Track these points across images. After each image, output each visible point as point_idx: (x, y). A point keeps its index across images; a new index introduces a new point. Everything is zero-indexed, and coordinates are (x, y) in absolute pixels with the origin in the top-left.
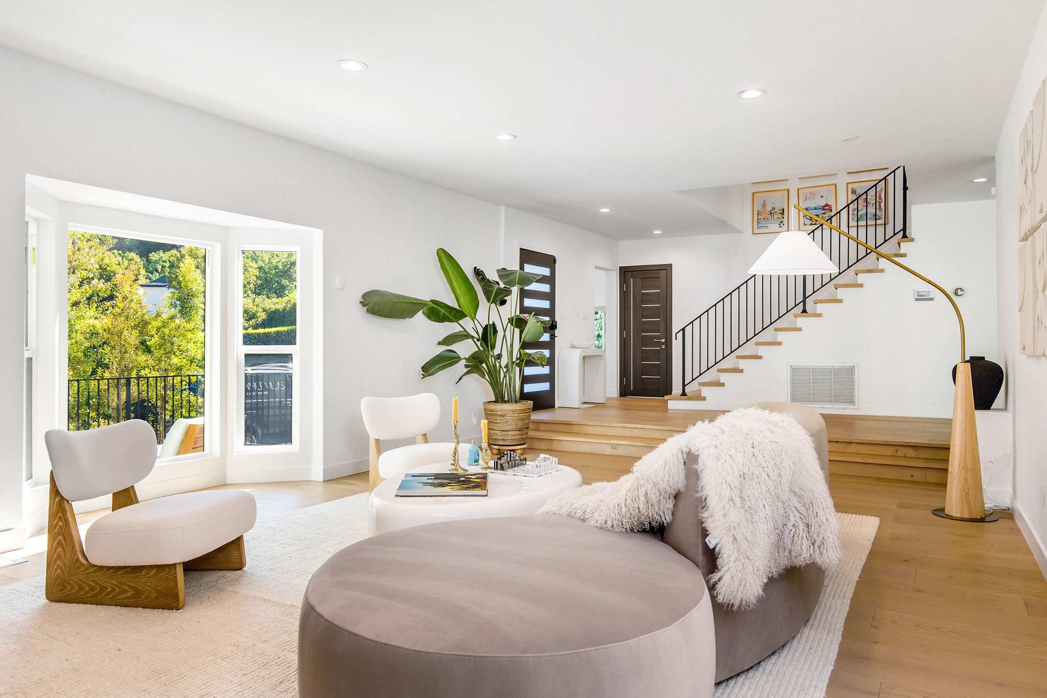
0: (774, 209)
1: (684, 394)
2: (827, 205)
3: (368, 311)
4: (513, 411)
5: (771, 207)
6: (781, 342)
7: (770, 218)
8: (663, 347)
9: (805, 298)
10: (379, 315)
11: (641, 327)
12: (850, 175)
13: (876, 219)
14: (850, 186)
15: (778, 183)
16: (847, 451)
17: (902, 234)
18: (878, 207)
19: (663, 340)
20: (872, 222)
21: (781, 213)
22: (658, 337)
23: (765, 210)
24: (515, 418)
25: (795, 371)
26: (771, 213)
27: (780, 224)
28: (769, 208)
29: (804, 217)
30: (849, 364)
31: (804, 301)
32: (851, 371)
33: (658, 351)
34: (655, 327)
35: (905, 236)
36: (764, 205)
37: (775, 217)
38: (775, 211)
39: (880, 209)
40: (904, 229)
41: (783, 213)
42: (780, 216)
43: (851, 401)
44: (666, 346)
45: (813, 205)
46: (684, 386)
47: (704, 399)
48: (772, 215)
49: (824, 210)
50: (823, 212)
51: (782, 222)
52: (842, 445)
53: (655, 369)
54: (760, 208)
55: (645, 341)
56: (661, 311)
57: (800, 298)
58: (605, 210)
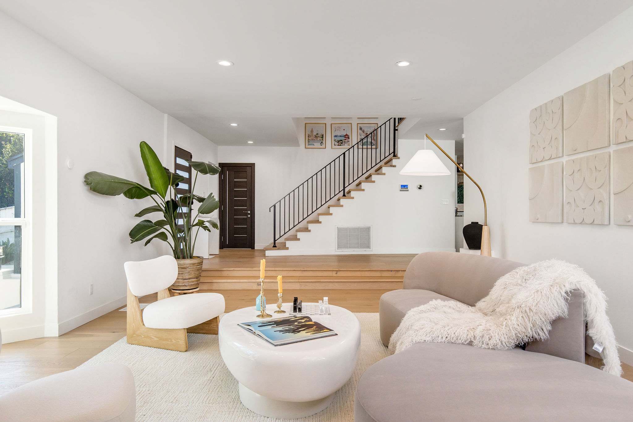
0: (317, 134)
1: (275, 246)
2: (347, 135)
3: (91, 189)
4: (193, 264)
5: (316, 133)
6: (332, 213)
7: (315, 140)
8: (249, 216)
9: (344, 188)
10: (99, 192)
11: (233, 203)
12: (359, 119)
13: (372, 145)
14: (359, 125)
15: (321, 119)
16: (396, 276)
17: (393, 155)
18: (373, 138)
19: (249, 212)
20: (369, 147)
21: (321, 137)
22: (246, 210)
23: (313, 135)
24: (194, 269)
25: (340, 230)
26: (316, 137)
27: (321, 144)
28: (315, 134)
29: (334, 140)
30: (367, 225)
31: (344, 190)
32: (368, 229)
33: (246, 219)
34: (243, 203)
35: (394, 156)
36: (312, 131)
37: (318, 139)
38: (318, 135)
39: (374, 140)
40: (394, 152)
41: (322, 137)
42: (321, 139)
43: (369, 247)
44: (251, 216)
45: (339, 134)
46: (275, 241)
47: (288, 249)
48: (317, 138)
49: (345, 137)
50: (345, 138)
51: (322, 142)
52: (394, 272)
53: (243, 231)
54: (310, 133)
55: (237, 212)
56: (248, 193)
57: (342, 188)
58: (234, 125)
